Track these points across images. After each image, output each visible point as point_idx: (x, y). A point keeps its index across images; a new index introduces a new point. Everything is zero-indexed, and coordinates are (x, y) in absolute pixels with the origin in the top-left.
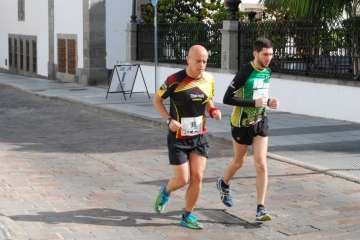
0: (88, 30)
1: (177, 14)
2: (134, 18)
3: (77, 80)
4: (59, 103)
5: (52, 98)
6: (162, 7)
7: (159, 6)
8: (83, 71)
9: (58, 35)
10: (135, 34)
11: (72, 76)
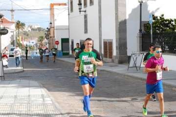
0: (118, 38)
1: (162, 28)
2: (141, 30)
3: (113, 61)
4: (105, 72)
5: (101, 70)
6: (154, 25)
7: (153, 24)
8: (116, 57)
9: (104, 40)
10: (141, 38)
11: (111, 60)
